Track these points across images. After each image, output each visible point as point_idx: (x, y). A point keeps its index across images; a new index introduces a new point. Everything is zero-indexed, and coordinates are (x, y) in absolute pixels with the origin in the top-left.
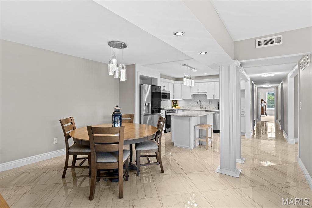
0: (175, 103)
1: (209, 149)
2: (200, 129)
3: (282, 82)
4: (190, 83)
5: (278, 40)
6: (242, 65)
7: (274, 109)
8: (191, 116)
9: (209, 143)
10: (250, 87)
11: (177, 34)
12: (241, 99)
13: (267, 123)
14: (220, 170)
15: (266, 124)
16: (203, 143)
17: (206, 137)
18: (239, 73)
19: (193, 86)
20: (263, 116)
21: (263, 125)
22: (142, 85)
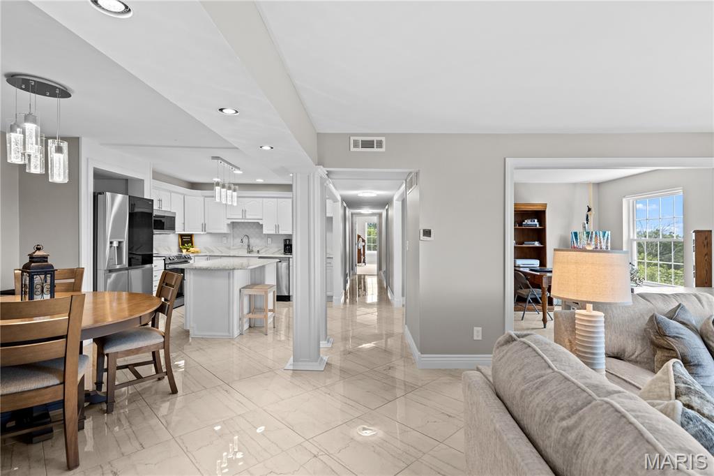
0: (186, 240)
1: (270, 332)
2: (250, 295)
3: (387, 207)
4: (229, 198)
5: (380, 144)
6: (329, 174)
7: (376, 252)
8: (234, 269)
9: (270, 320)
10: (341, 212)
11: (224, 111)
12: (328, 234)
13: (366, 277)
14: (293, 365)
15: (364, 279)
16: (258, 324)
17: (263, 310)
18: (324, 188)
19: (235, 204)
20: (361, 266)
21: (360, 283)
22: (100, 194)
